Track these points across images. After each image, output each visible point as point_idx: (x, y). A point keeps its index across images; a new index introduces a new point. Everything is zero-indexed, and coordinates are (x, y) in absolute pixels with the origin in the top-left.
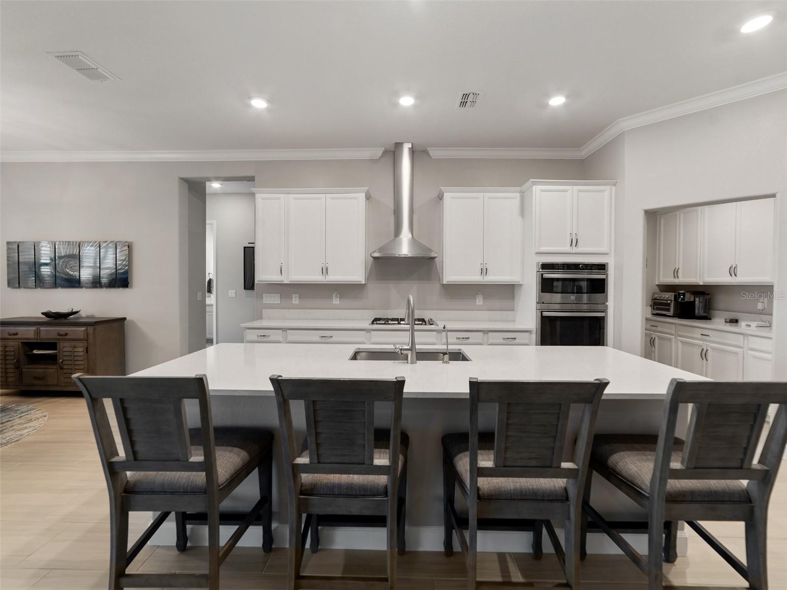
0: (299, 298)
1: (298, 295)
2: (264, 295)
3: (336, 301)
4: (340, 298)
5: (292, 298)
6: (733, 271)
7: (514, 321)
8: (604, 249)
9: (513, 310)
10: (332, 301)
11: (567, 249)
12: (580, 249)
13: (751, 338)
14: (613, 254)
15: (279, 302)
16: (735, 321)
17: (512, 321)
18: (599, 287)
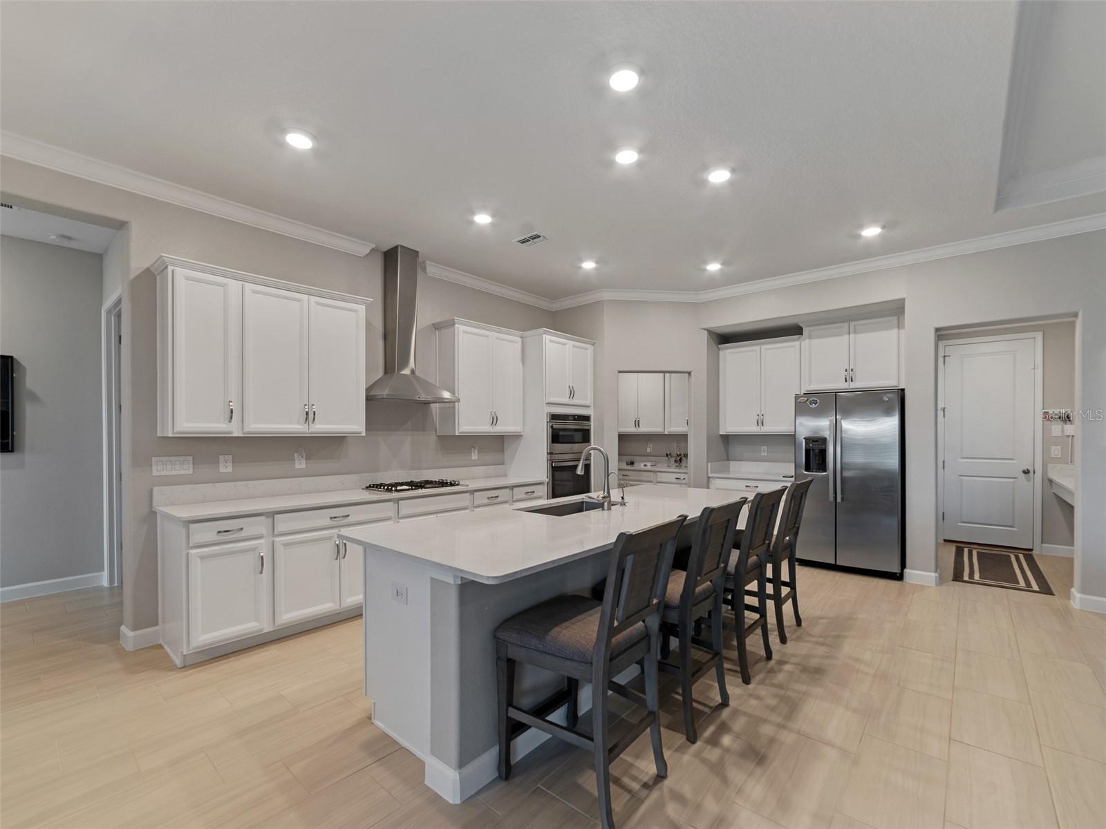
0: (233, 462)
1: (230, 457)
2: (154, 459)
3: (300, 464)
4: (306, 460)
5: (218, 463)
6: (637, 423)
7: (506, 476)
8: (588, 402)
9: (503, 464)
10: (294, 464)
11: (566, 400)
12: (575, 401)
13: (659, 474)
14: (592, 407)
15: (191, 471)
16: (632, 463)
17: (502, 476)
18: (585, 436)
